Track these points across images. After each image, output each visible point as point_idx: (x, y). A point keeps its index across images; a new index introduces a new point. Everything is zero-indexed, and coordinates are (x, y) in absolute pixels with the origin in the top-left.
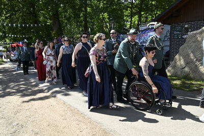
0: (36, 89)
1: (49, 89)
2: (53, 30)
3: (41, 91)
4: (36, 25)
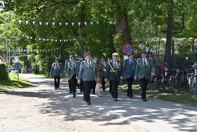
0: (108, 114)
1: (125, 115)
3: (115, 117)
4: (85, 23)
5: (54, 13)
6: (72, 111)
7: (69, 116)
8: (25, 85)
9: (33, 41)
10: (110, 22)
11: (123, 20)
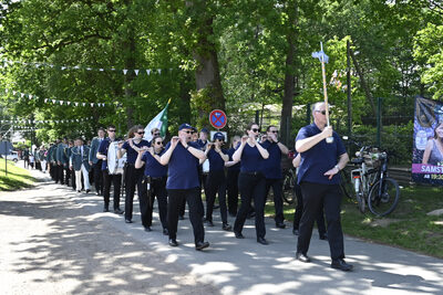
2: (195, 88)
4: (137, 72)
5: (79, 57)
6: (97, 266)
7: (86, 286)
8: (15, 186)
9: (40, 104)
10: (185, 67)
11: (210, 64)
